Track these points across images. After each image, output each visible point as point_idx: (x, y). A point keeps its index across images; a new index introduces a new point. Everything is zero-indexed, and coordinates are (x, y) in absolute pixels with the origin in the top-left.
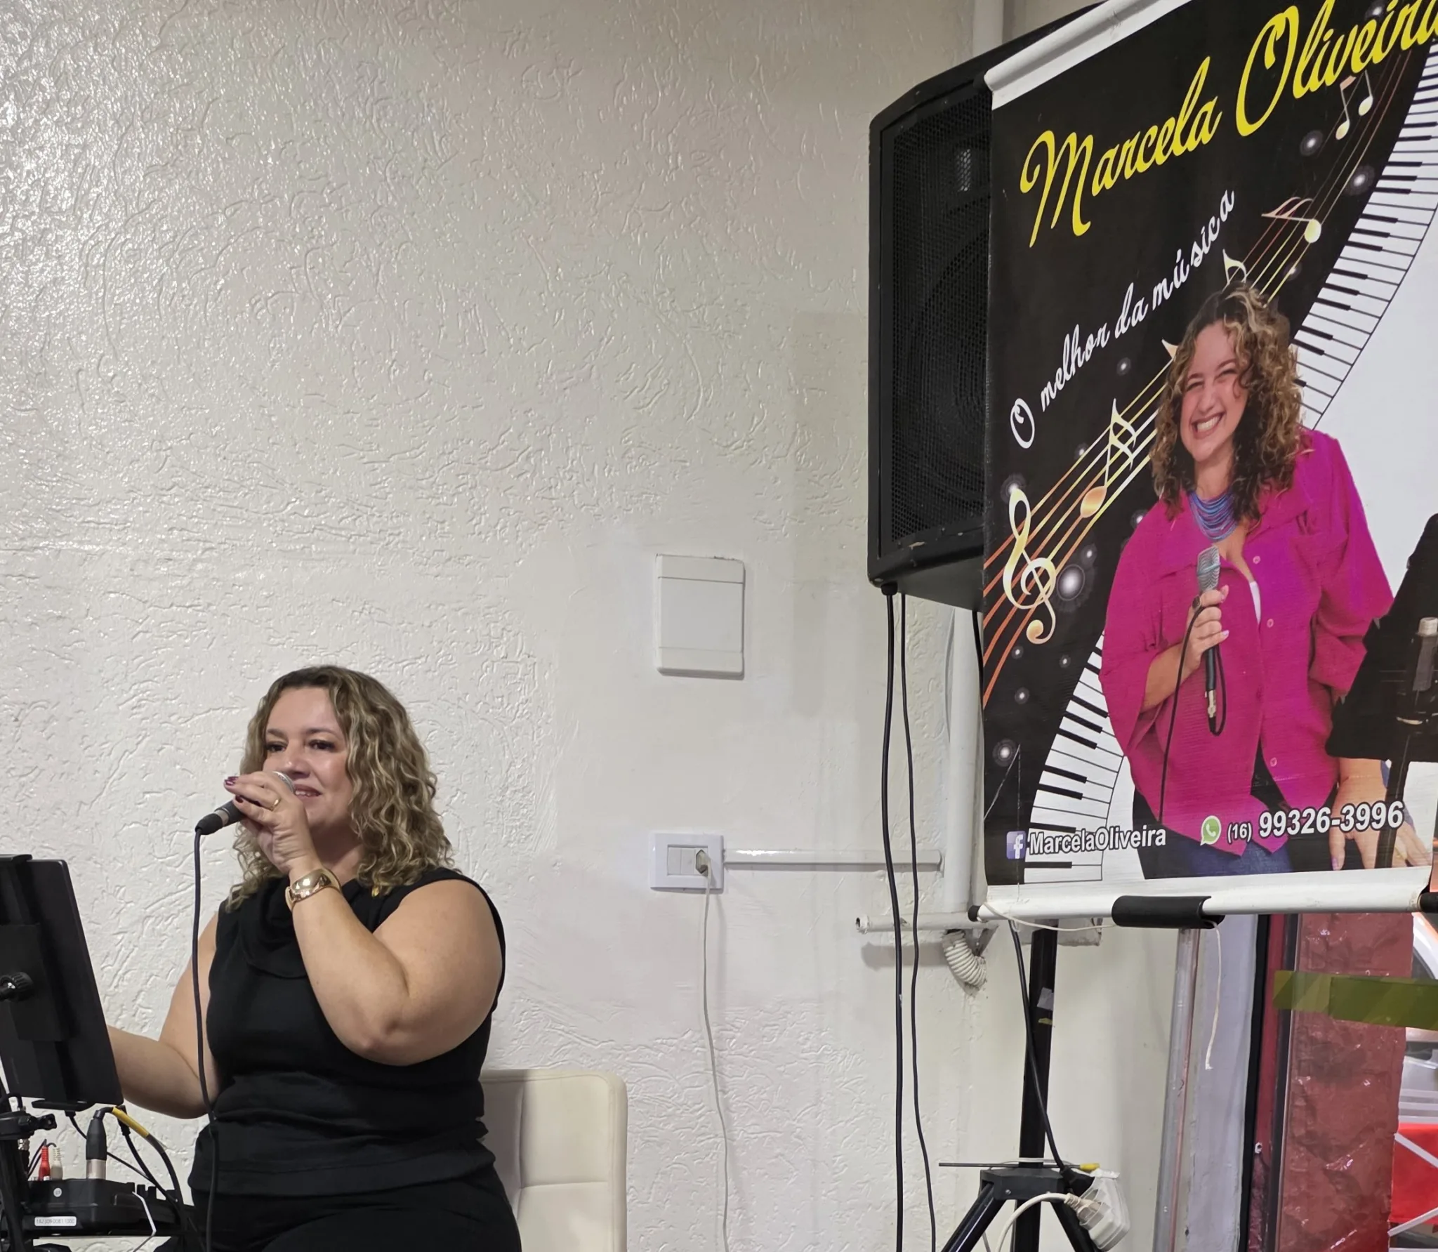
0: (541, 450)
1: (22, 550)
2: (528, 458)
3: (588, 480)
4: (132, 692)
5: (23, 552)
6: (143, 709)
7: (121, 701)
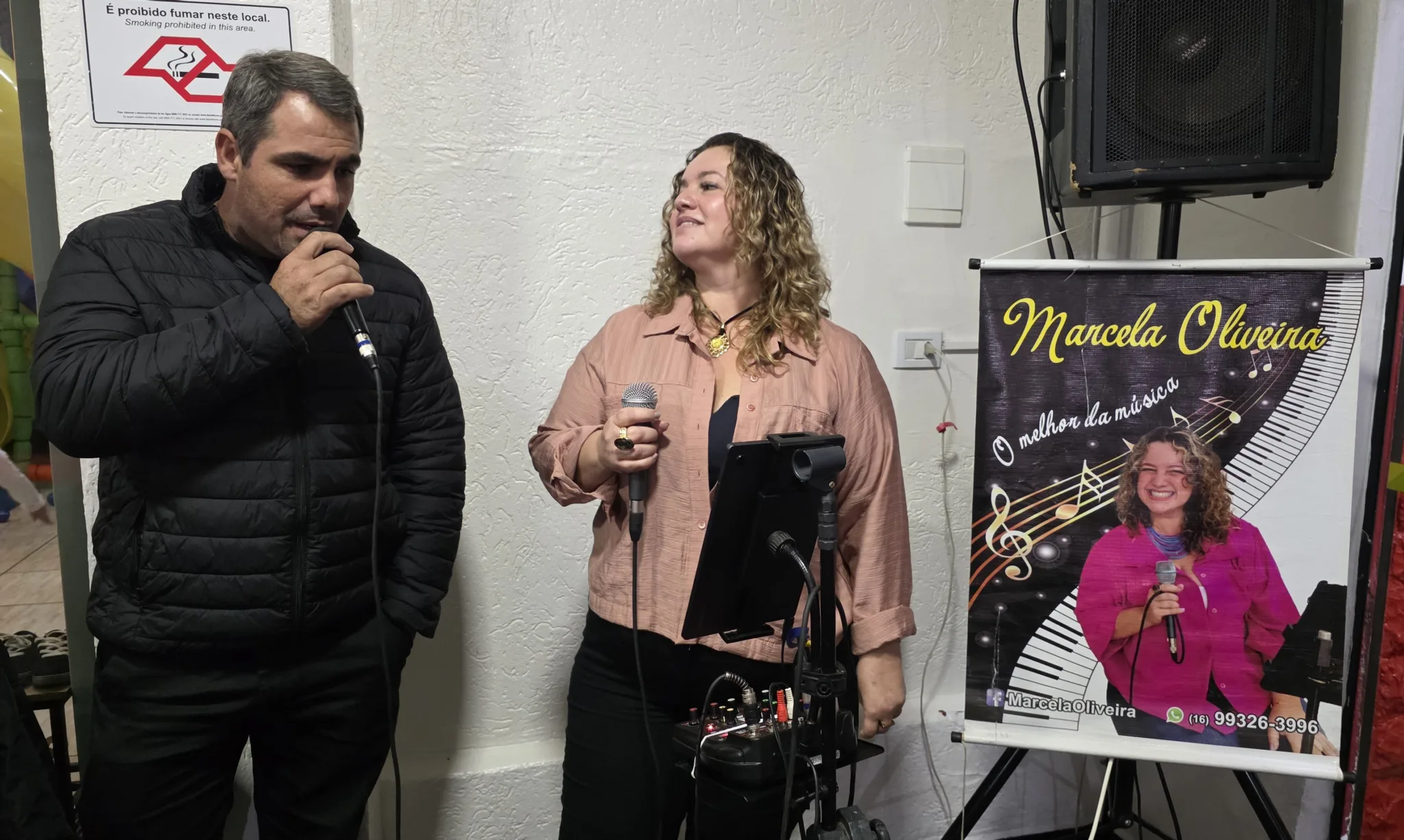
0: (833, 78)
1: (488, 152)
2: (825, 83)
3: (864, 97)
4: (557, 247)
5: (488, 154)
6: (564, 259)
7: (549, 253)
